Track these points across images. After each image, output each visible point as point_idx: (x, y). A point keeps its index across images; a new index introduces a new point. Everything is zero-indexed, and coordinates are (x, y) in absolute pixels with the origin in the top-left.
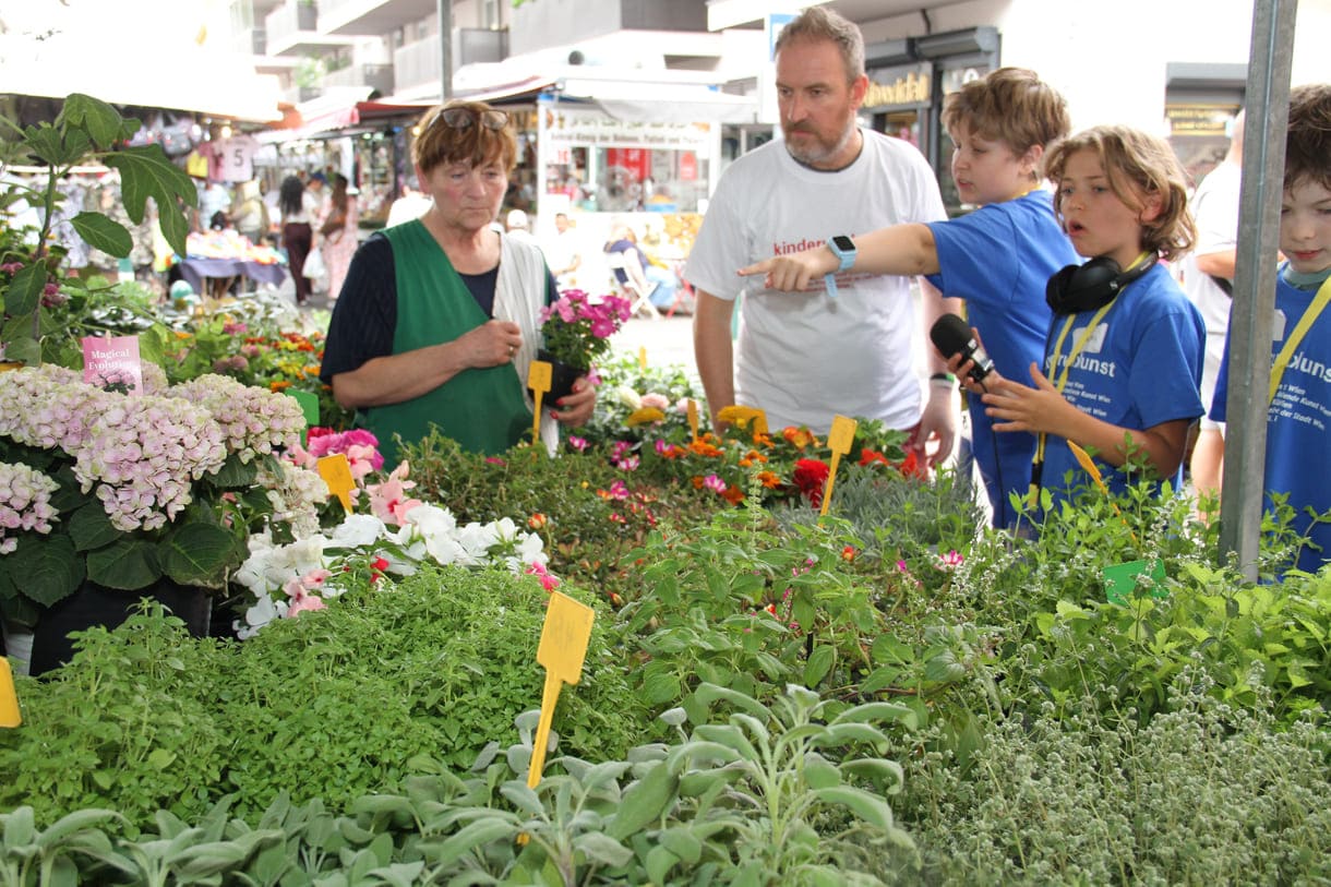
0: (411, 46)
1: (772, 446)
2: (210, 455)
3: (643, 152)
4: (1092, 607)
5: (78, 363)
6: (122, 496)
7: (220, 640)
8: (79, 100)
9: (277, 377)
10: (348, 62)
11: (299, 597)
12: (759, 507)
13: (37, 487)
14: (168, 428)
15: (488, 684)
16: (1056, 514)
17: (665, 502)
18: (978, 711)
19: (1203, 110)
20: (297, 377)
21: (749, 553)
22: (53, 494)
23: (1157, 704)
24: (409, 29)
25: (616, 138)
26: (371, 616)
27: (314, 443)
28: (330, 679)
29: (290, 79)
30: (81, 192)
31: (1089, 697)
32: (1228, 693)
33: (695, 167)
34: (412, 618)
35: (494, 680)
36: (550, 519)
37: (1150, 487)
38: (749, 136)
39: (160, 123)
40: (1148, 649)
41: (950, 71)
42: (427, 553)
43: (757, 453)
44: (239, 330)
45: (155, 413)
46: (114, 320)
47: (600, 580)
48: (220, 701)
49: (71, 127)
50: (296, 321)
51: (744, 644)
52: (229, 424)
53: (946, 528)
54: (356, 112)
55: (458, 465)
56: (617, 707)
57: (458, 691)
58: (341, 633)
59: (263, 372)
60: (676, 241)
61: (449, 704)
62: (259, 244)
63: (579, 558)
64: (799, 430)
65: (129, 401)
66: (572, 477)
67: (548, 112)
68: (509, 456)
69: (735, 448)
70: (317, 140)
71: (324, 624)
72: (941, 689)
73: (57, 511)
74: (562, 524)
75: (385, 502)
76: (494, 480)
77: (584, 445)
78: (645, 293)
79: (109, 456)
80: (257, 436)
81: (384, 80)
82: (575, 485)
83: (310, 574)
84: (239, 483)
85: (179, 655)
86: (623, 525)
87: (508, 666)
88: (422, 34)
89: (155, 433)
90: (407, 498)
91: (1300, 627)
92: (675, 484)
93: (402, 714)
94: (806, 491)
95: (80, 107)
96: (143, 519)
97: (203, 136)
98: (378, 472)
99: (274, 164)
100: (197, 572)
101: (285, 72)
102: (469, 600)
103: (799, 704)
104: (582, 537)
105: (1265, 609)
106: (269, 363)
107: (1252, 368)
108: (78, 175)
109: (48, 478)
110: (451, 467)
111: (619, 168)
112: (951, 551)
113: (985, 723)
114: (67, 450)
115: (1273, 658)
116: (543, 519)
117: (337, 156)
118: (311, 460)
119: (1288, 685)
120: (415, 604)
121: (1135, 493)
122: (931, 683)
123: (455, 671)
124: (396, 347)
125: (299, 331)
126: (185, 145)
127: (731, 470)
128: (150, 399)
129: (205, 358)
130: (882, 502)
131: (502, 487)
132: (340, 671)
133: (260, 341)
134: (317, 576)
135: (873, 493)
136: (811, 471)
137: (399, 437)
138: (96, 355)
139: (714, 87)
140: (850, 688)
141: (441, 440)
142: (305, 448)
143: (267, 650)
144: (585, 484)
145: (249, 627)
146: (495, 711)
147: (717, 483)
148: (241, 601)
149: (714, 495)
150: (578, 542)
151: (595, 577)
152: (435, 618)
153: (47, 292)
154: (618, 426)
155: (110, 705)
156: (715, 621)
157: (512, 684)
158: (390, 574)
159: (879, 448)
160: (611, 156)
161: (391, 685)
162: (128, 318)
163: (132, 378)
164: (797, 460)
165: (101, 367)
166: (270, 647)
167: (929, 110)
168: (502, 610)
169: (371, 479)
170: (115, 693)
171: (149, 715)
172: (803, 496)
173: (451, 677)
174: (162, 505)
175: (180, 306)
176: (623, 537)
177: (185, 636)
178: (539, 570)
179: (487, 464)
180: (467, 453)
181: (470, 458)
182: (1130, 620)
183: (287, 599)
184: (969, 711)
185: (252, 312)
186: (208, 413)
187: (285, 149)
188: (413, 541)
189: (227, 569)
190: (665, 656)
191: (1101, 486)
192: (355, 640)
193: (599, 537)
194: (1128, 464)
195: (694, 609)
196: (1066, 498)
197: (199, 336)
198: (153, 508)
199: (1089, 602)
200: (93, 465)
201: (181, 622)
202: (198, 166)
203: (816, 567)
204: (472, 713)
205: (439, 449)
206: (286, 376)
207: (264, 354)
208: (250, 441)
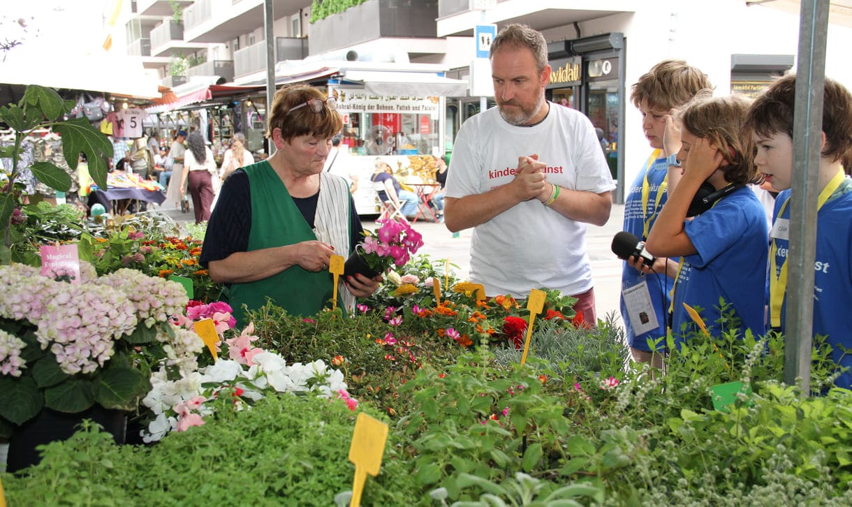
0: (244, 49)
1: (488, 308)
2: (126, 323)
3: (395, 115)
4: (704, 413)
5: (36, 262)
6: (69, 350)
7: (135, 447)
8: (36, 89)
9: (164, 267)
10: (204, 60)
11: (184, 414)
12: (487, 351)
13: (11, 346)
14: (98, 305)
15: (315, 474)
16: (677, 351)
17: (420, 346)
18: (637, 487)
19: (755, 85)
20: (176, 266)
21: (482, 382)
22: (22, 350)
23: (752, 479)
24: (243, 38)
25: (378, 107)
26: (235, 429)
27: (191, 311)
28: (211, 472)
29: (165, 71)
30: (31, 145)
31: (708, 475)
32: (799, 470)
33: (430, 126)
34: (262, 429)
35: (319, 471)
36: (346, 359)
37: (737, 333)
38: (464, 105)
39: (82, 100)
40: (743, 440)
41: (594, 61)
42: (268, 384)
43: (479, 313)
44: (139, 237)
45: (90, 296)
46: (55, 231)
47: (380, 399)
48: (136, 488)
49: (29, 106)
50: (174, 229)
51: (483, 443)
52: (138, 302)
53: (605, 361)
54: (210, 92)
55: (284, 324)
56: (400, 487)
57: (296, 479)
58: (216, 440)
59: (155, 264)
60: (418, 173)
61: (290, 489)
62: (147, 178)
63: (366, 384)
64: (506, 298)
65: (72, 287)
66: (359, 330)
67: (334, 90)
68: (318, 318)
69: (465, 310)
70: (184, 110)
71: (205, 435)
72: (613, 471)
73: (24, 361)
74: (354, 362)
75: (239, 350)
76: (308, 334)
77: (366, 310)
78: (399, 207)
79: (60, 325)
80: (157, 309)
81: (227, 71)
82: (361, 336)
83: (191, 399)
84: (146, 340)
85: (109, 458)
86: (394, 362)
87: (328, 461)
88: (252, 41)
89: (89, 309)
90: (253, 347)
91: (843, 425)
92: (426, 335)
93: (259, 495)
94: (512, 339)
95: (35, 94)
96: (82, 366)
97: (110, 109)
98: (233, 329)
99: (157, 126)
100: (118, 400)
101: (163, 66)
102: (300, 417)
103: (526, 487)
104: (367, 371)
105: (819, 413)
106: (158, 258)
107: (804, 255)
108: (28, 134)
109: (19, 340)
110: (281, 325)
111: (380, 127)
112: (609, 377)
113: (643, 495)
114: (31, 321)
115: (827, 446)
116: (342, 359)
117: (197, 121)
118: (189, 322)
119: (837, 464)
120: (264, 421)
121: (728, 337)
122: (607, 468)
123: (294, 466)
124: (250, 246)
125: (177, 236)
126: (99, 115)
127: (463, 324)
128: (86, 286)
129: (116, 255)
130: (562, 344)
131: (314, 339)
132: (217, 467)
133: (152, 243)
134: (196, 400)
135: (556, 338)
136: (514, 325)
137: (246, 306)
138: (49, 257)
139: (441, 74)
140: (552, 472)
141: (274, 307)
142: (185, 315)
143: (167, 453)
144: (369, 336)
145: (151, 435)
146: (320, 492)
147: (454, 333)
148: (144, 417)
149: (452, 341)
150: (364, 374)
151: (377, 397)
152: (278, 429)
153: (14, 215)
154: (386, 296)
155: (65, 494)
156: (461, 428)
157: (331, 474)
158: (244, 398)
159: (558, 309)
160: (375, 118)
161: (251, 475)
162: (64, 229)
163: (74, 272)
164: (505, 317)
165: (53, 265)
166: (170, 451)
167: (580, 87)
168: (322, 423)
169: (229, 334)
170: (67, 485)
171: (92, 499)
172: (510, 341)
173: (292, 470)
174: (95, 356)
175: (98, 220)
176: (393, 370)
177: (112, 444)
178: (344, 395)
179: (304, 323)
180: (290, 316)
181: (292, 319)
182: (733, 423)
183: (176, 415)
184: (631, 485)
185: (146, 224)
186: (125, 295)
187: (163, 117)
188: (258, 376)
189: (138, 398)
190: (429, 452)
191: (705, 332)
192: (226, 445)
193: (378, 370)
194: (722, 317)
195: (448, 421)
196: (682, 340)
197: (112, 241)
198: (89, 358)
199: (703, 410)
200: (49, 331)
201: (110, 436)
202: (107, 128)
203: (527, 391)
204: (306, 493)
205: (271, 313)
206: (170, 266)
207: (155, 253)
208: (152, 313)
